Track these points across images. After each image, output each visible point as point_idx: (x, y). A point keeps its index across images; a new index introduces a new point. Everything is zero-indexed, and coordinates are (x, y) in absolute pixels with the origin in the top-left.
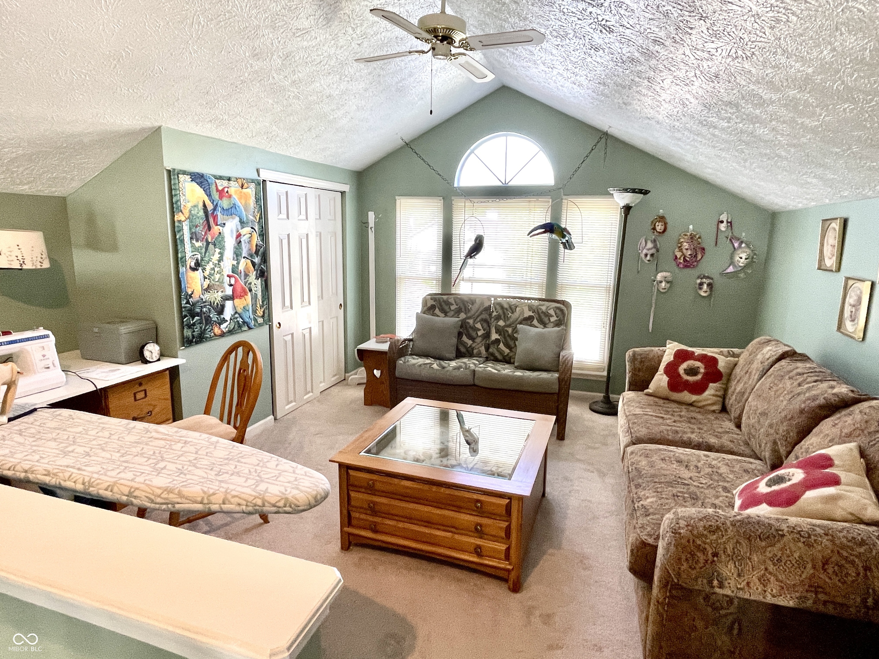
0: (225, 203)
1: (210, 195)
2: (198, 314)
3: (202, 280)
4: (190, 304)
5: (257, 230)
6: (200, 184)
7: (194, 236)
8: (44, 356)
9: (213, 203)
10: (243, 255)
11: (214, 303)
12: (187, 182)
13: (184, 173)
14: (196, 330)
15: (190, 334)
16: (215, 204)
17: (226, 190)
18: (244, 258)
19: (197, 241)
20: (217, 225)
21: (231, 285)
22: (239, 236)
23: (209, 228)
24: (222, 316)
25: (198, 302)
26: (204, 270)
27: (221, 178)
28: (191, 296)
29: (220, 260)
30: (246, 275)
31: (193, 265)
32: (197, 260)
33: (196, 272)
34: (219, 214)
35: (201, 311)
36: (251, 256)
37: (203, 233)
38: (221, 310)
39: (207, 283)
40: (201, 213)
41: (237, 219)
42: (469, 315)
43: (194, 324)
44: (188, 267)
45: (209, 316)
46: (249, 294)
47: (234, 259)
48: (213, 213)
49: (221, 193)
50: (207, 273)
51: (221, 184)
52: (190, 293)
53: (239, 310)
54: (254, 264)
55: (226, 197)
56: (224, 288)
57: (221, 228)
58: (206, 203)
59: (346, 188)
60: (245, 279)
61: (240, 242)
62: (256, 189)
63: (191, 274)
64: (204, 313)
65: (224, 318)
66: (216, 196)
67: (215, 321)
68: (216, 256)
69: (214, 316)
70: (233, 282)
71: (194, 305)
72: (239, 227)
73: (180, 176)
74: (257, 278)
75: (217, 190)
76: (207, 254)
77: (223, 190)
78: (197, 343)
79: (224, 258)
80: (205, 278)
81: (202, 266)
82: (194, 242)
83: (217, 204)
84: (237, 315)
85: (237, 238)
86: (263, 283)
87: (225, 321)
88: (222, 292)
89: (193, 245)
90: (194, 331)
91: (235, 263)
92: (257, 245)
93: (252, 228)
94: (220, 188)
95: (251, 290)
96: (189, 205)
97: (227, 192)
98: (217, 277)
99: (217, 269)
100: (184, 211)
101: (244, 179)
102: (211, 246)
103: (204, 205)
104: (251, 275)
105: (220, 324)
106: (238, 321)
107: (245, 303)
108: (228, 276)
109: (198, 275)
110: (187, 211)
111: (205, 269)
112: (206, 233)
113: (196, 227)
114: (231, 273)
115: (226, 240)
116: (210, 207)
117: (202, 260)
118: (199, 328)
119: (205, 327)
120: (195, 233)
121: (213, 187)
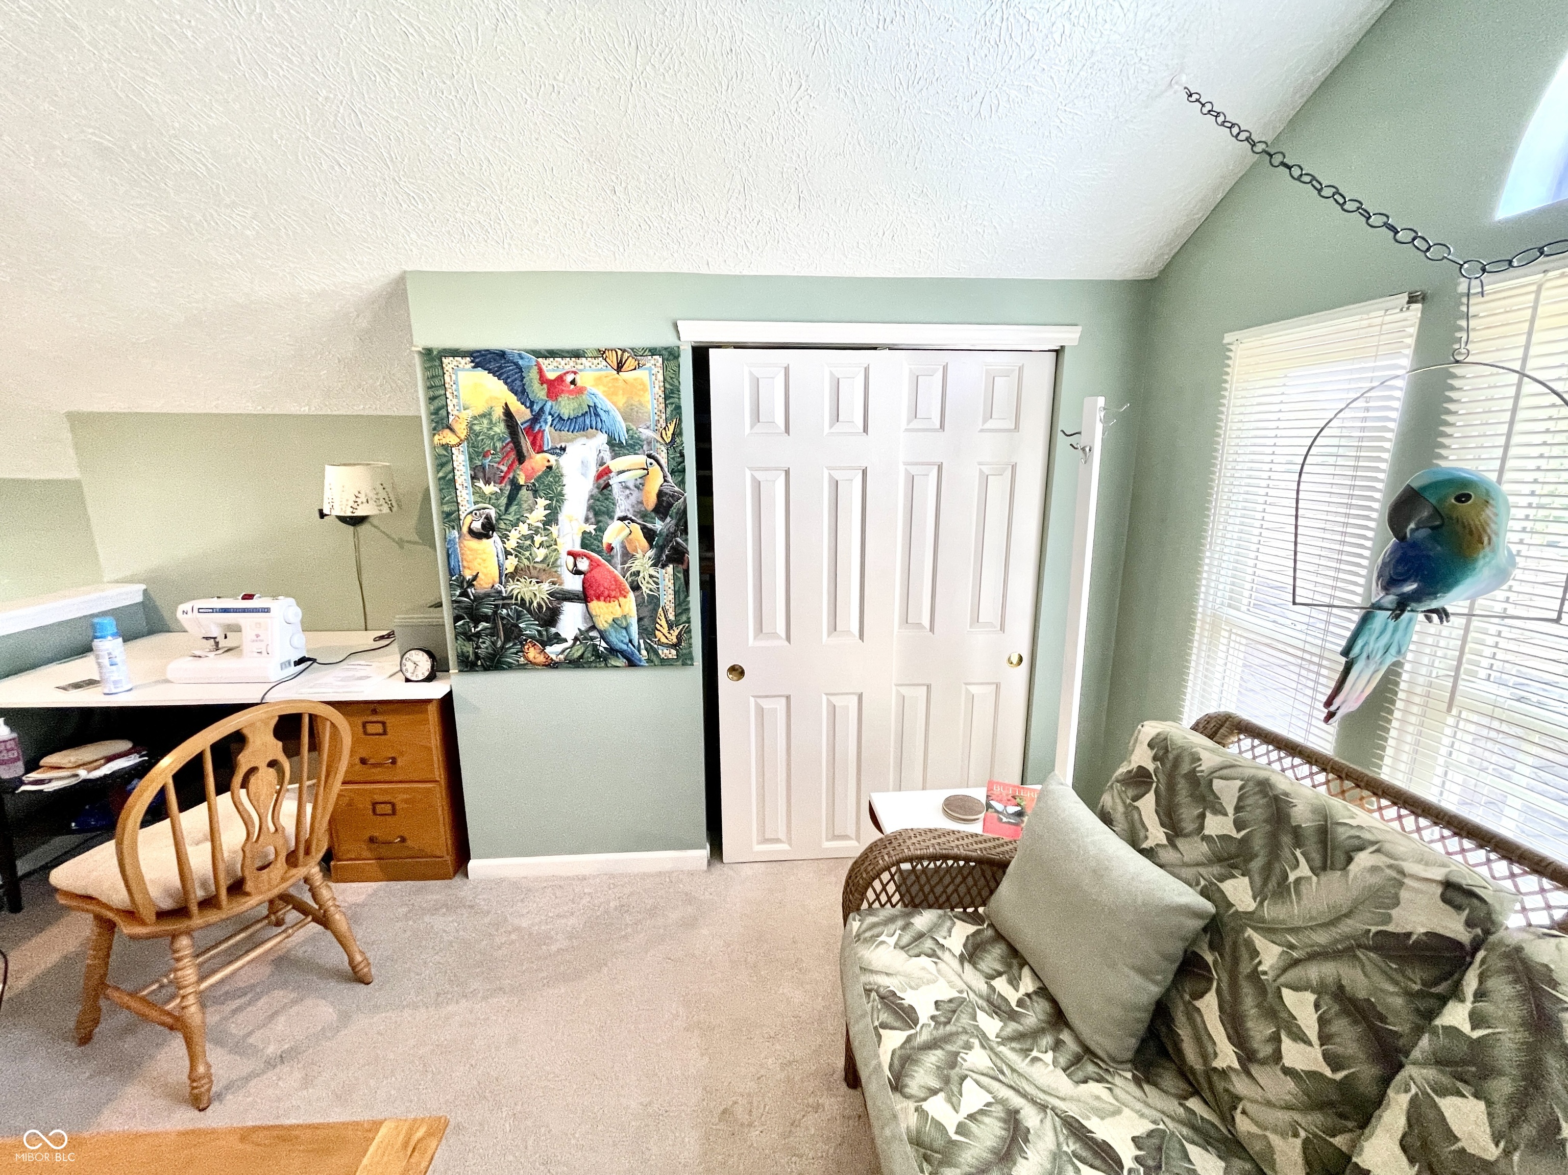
0: (566, 406)
1: (524, 391)
2: (486, 618)
3: (501, 557)
4: (468, 597)
5: (664, 462)
6: (497, 373)
7: (478, 473)
8: (257, 636)
9: (531, 407)
10: (619, 513)
11: (531, 603)
12: (463, 369)
13: (455, 353)
14: (483, 646)
15: (471, 650)
16: (536, 408)
17: (569, 378)
18: (622, 519)
19: (487, 482)
20: (540, 451)
21: (577, 572)
22: (604, 472)
23: (521, 458)
24: (553, 630)
25: (488, 595)
26: (504, 537)
27: (552, 354)
28: (470, 584)
29: (551, 519)
30: (627, 555)
31: (477, 526)
32: (488, 518)
33: (485, 541)
34: (547, 428)
35: (495, 613)
36: (644, 515)
37: (505, 468)
38: (550, 617)
39: (511, 564)
40: (500, 429)
41: (602, 438)
42: (1271, 911)
43: (478, 635)
44: (465, 529)
45: (517, 626)
46: (631, 595)
47: (587, 520)
48: (531, 428)
49: (554, 387)
50: (511, 544)
51: (552, 367)
52: (468, 577)
53: (602, 624)
54: (649, 535)
55: (570, 392)
56: (559, 577)
57: (553, 458)
58: (512, 410)
59: (1068, 337)
60: (624, 563)
61: (608, 485)
62: (665, 368)
63: (473, 543)
64: (503, 618)
65: (557, 634)
66: (539, 392)
67: (533, 637)
68: (538, 515)
69: (529, 627)
70: (583, 565)
71: (479, 599)
72: (607, 455)
73: (445, 360)
74: (658, 563)
75: (543, 380)
76: (513, 508)
77: (560, 379)
78: (486, 669)
79: (561, 517)
80: (507, 553)
81: (499, 530)
82: (481, 484)
83: (542, 409)
84: (593, 634)
85: (599, 477)
86: (681, 575)
87: (558, 639)
88: (554, 583)
89: (478, 492)
90: (478, 647)
91: (591, 528)
92: (660, 494)
93: (649, 456)
94: (551, 376)
95: (636, 588)
96: (466, 415)
97: (573, 382)
98: (540, 554)
99: (538, 539)
100: (456, 427)
101: (624, 351)
102: (524, 493)
103: (508, 413)
104: (639, 555)
105: (544, 644)
106: (595, 646)
107: (618, 613)
108: (570, 553)
109: (491, 547)
110: (464, 425)
111: (507, 536)
112: (510, 468)
113: (485, 456)
114: (577, 548)
115: (565, 480)
116: (522, 414)
117: (499, 518)
118: (488, 643)
119: (504, 643)
120: (483, 467)
121: (534, 374)
